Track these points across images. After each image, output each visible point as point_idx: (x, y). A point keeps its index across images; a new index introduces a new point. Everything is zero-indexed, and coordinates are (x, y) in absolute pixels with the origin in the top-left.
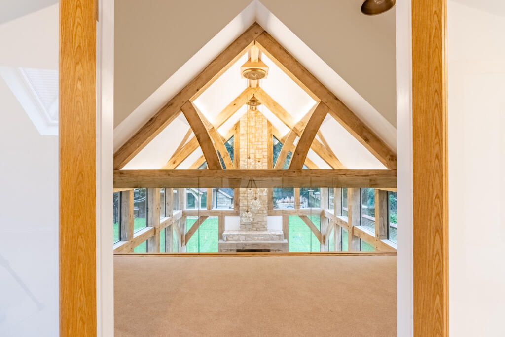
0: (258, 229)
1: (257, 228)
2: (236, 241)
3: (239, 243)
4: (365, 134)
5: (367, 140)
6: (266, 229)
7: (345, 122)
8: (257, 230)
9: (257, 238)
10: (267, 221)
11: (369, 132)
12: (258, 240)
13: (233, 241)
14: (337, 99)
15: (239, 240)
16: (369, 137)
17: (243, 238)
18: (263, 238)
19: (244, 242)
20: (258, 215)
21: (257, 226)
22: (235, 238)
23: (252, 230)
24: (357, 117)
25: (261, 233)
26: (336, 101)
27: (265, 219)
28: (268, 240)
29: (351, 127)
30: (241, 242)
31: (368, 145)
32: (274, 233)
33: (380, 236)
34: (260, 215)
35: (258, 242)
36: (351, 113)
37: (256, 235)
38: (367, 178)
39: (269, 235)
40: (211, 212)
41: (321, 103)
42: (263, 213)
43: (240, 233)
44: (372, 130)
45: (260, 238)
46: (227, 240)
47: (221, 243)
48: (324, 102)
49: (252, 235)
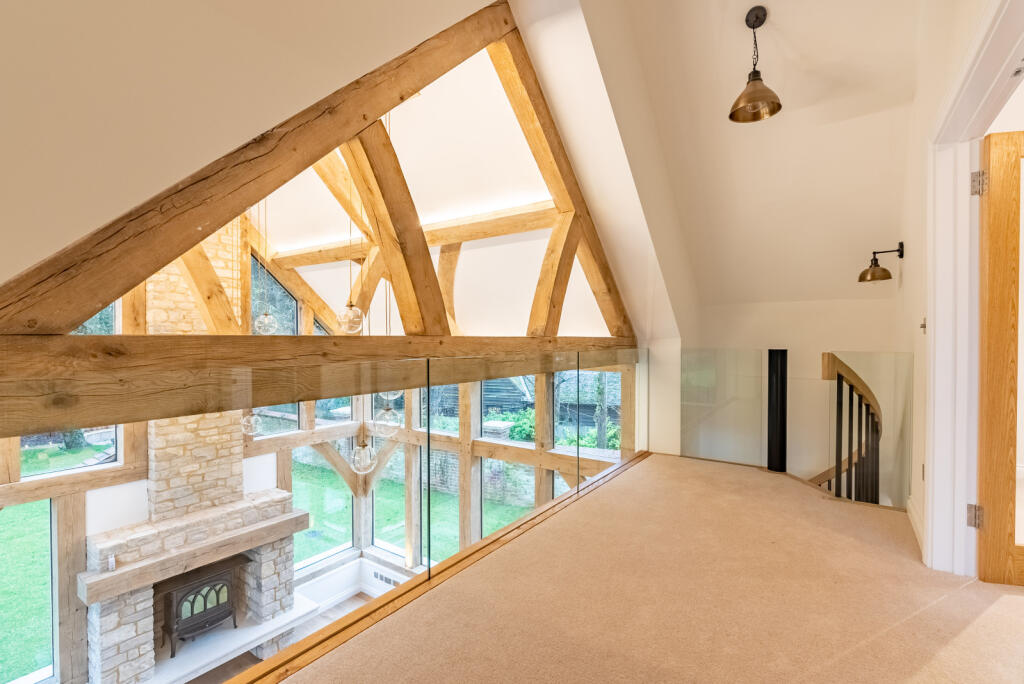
0: (216, 502)
1: (212, 500)
2: (154, 555)
3: (168, 560)
6: (241, 497)
8: (214, 505)
9: (222, 526)
10: (241, 474)
12: (227, 530)
13: (142, 559)
15: (163, 550)
17: (179, 538)
18: (240, 520)
19: (184, 550)
20: (217, 461)
21: (213, 493)
22: (147, 549)
23: (201, 508)
25: (229, 509)
27: (236, 469)
28: (256, 521)
30: (174, 553)
32: (266, 499)
34: (223, 460)
35: (227, 536)
37: (216, 520)
39: (255, 507)
40: (19, 491)
42: (231, 454)
43: (163, 527)
45: (231, 524)
46: (119, 563)
47: (97, 583)
49: (207, 522)
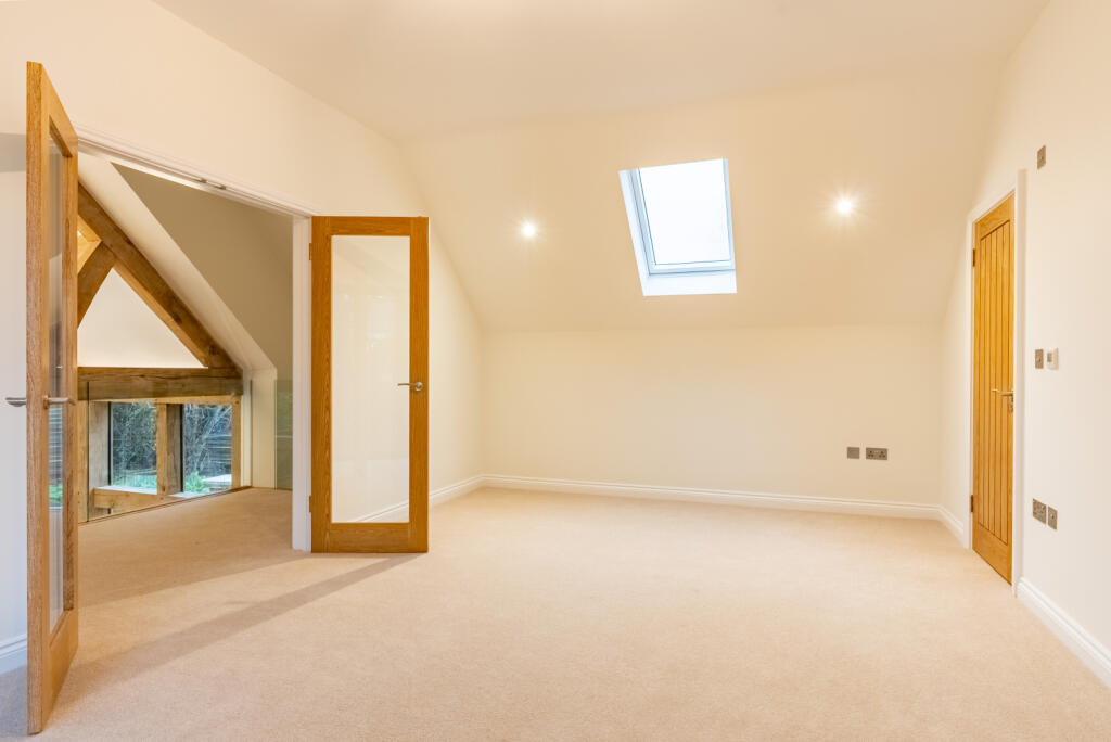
4: (176, 309)
5: (178, 320)
7: (143, 285)
11: (183, 307)
14: (129, 242)
16: (181, 315)
24: (163, 280)
26: (128, 247)
29: (153, 295)
31: (178, 327)
33: (169, 488)
36: (154, 271)
38: (178, 381)
41: (102, 245)
44: (186, 303)
48: (108, 243)
